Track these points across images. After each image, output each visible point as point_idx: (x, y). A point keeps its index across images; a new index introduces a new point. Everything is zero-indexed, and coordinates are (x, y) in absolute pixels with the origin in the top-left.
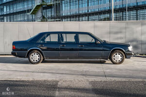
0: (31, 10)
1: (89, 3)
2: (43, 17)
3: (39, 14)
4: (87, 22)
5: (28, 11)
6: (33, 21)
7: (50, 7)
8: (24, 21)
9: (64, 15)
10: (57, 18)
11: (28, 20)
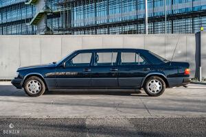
0: (31, 19)
1: (110, 11)
2: (48, 29)
3: (43, 25)
4: (107, 35)
5: (28, 20)
6: (33, 34)
7: (57, 15)
8: (22, 34)
9: (75, 26)
10: (66, 30)
11: (27, 33)
